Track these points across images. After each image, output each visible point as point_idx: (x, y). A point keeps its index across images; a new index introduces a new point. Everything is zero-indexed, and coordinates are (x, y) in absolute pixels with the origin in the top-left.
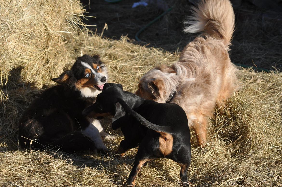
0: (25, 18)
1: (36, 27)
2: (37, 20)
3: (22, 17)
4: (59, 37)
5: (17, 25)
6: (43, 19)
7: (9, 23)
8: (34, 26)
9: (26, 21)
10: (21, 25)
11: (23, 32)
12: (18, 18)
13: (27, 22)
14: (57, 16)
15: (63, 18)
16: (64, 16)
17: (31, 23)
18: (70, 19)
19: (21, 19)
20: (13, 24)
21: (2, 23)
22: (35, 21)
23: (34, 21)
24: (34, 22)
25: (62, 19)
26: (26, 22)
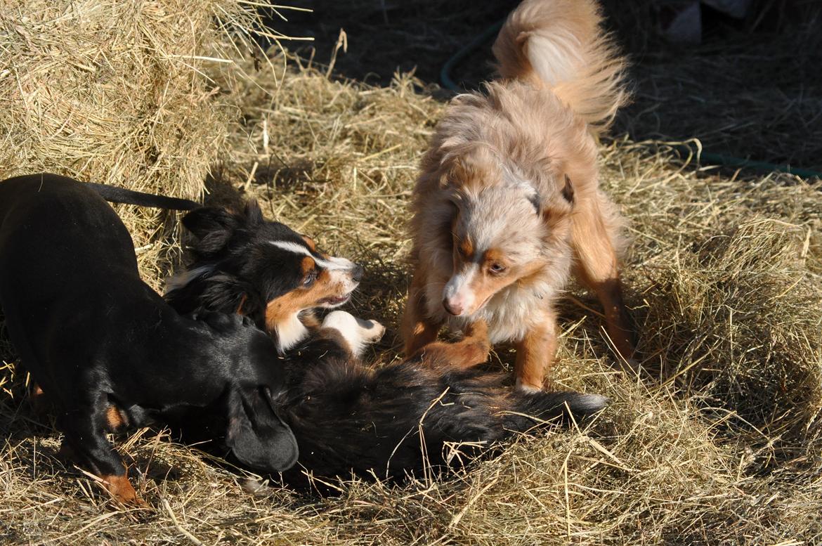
0: (79, 11)
1: (115, 44)
2: (120, 20)
3: (70, 7)
4: (190, 75)
5: (54, 36)
6: (138, 17)
7: (26, 29)
8: (108, 39)
9: (84, 22)
10: (66, 34)
11: (74, 59)
12: (57, 10)
13: (85, 25)
14: (186, 6)
15: (206, 14)
16: (209, 6)
17: (101, 28)
18: (226, 16)
19: (69, 17)
20: (42, 31)
21: (3, 27)
22: (114, 23)
23: (111, 23)
24: (111, 27)
25: (200, 15)
26: (82, 26)
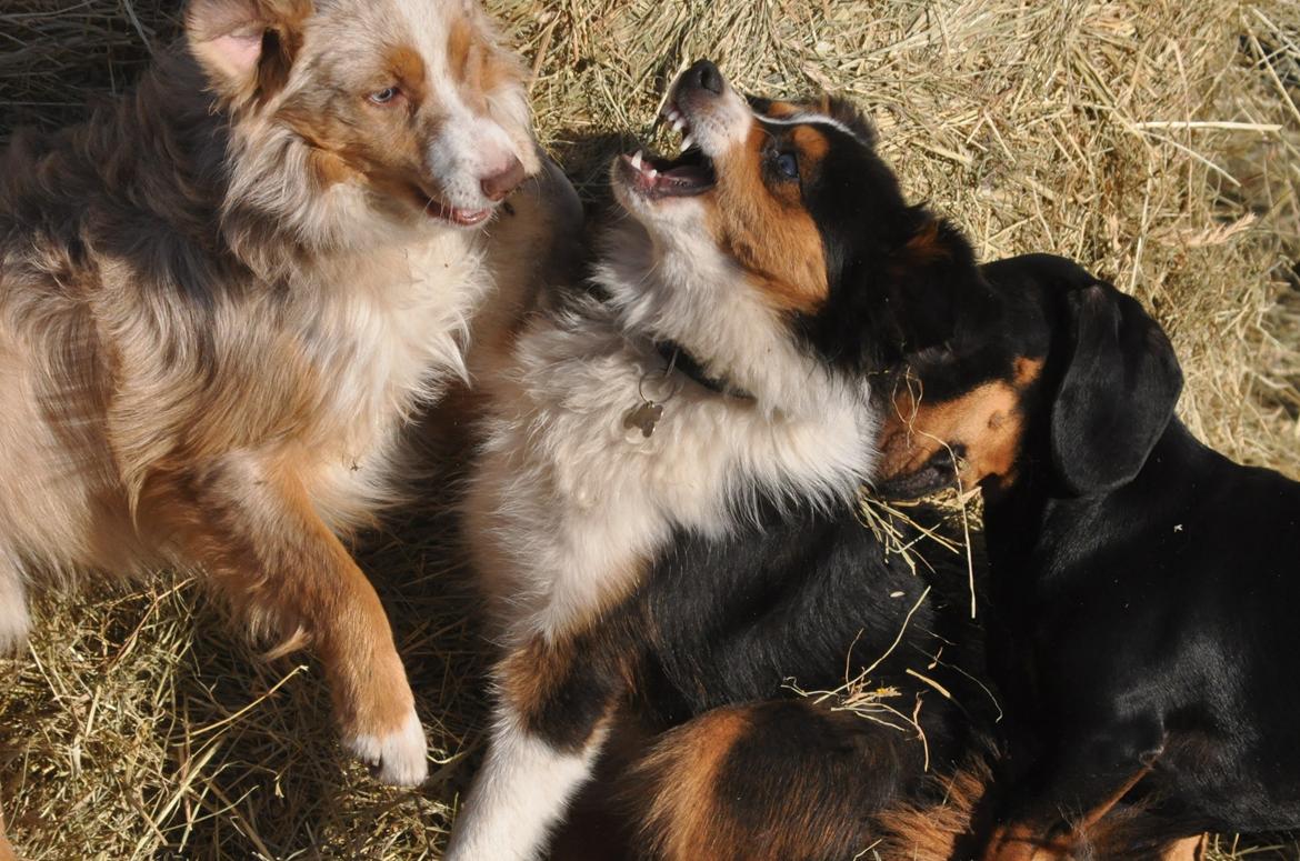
0: (944, 27)
1: (1018, 100)
2: (1033, 47)
3: (923, 18)
4: (1183, 171)
5: (885, 84)
6: (1072, 39)
7: (825, 70)
8: (1003, 90)
9: (952, 51)
10: (912, 79)
11: (926, 137)
12: (894, 26)
13: (955, 58)
14: (1184, 13)
15: (1226, 30)
16: (1236, 13)
17: (990, 65)
18: (1274, 36)
19: (919, 40)
20: (858, 73)
21: (775, 66)
22: (1019, 54)
23: (1013, 54)
24: (1011, 63)
25: (1215, 34)
26: (947, 62)
